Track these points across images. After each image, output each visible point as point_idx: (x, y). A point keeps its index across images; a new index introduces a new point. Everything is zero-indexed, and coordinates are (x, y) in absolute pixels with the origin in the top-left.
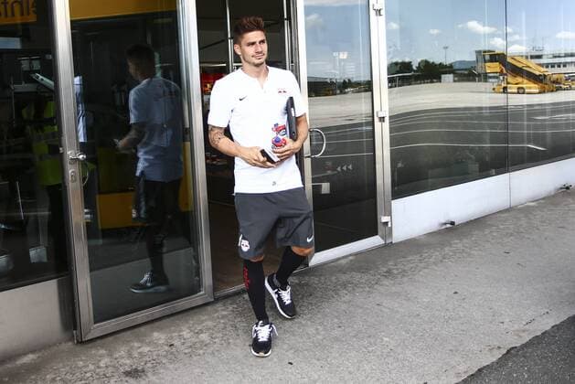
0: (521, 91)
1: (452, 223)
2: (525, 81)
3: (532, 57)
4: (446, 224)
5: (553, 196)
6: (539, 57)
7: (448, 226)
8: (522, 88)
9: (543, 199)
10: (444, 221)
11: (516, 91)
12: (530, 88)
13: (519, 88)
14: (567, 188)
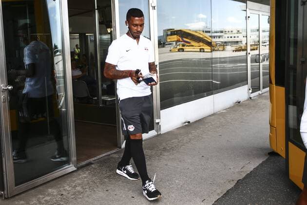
0: (202, 50)
1: (189, 122)
2: (205, 45)
3: (206, 32)
4: (185, 123)
5: (233, 107)
6: (209, 32)
7: (187, 124)
8: (203, 49)
9: (229, 108)
10: (184, 121)
11: (199, 50)
12: (207, 49)
13: (200, 49)
14: (239, 102)
